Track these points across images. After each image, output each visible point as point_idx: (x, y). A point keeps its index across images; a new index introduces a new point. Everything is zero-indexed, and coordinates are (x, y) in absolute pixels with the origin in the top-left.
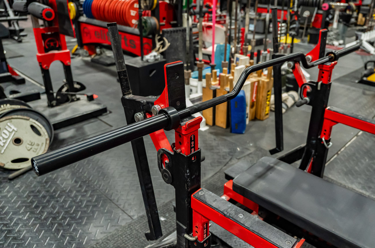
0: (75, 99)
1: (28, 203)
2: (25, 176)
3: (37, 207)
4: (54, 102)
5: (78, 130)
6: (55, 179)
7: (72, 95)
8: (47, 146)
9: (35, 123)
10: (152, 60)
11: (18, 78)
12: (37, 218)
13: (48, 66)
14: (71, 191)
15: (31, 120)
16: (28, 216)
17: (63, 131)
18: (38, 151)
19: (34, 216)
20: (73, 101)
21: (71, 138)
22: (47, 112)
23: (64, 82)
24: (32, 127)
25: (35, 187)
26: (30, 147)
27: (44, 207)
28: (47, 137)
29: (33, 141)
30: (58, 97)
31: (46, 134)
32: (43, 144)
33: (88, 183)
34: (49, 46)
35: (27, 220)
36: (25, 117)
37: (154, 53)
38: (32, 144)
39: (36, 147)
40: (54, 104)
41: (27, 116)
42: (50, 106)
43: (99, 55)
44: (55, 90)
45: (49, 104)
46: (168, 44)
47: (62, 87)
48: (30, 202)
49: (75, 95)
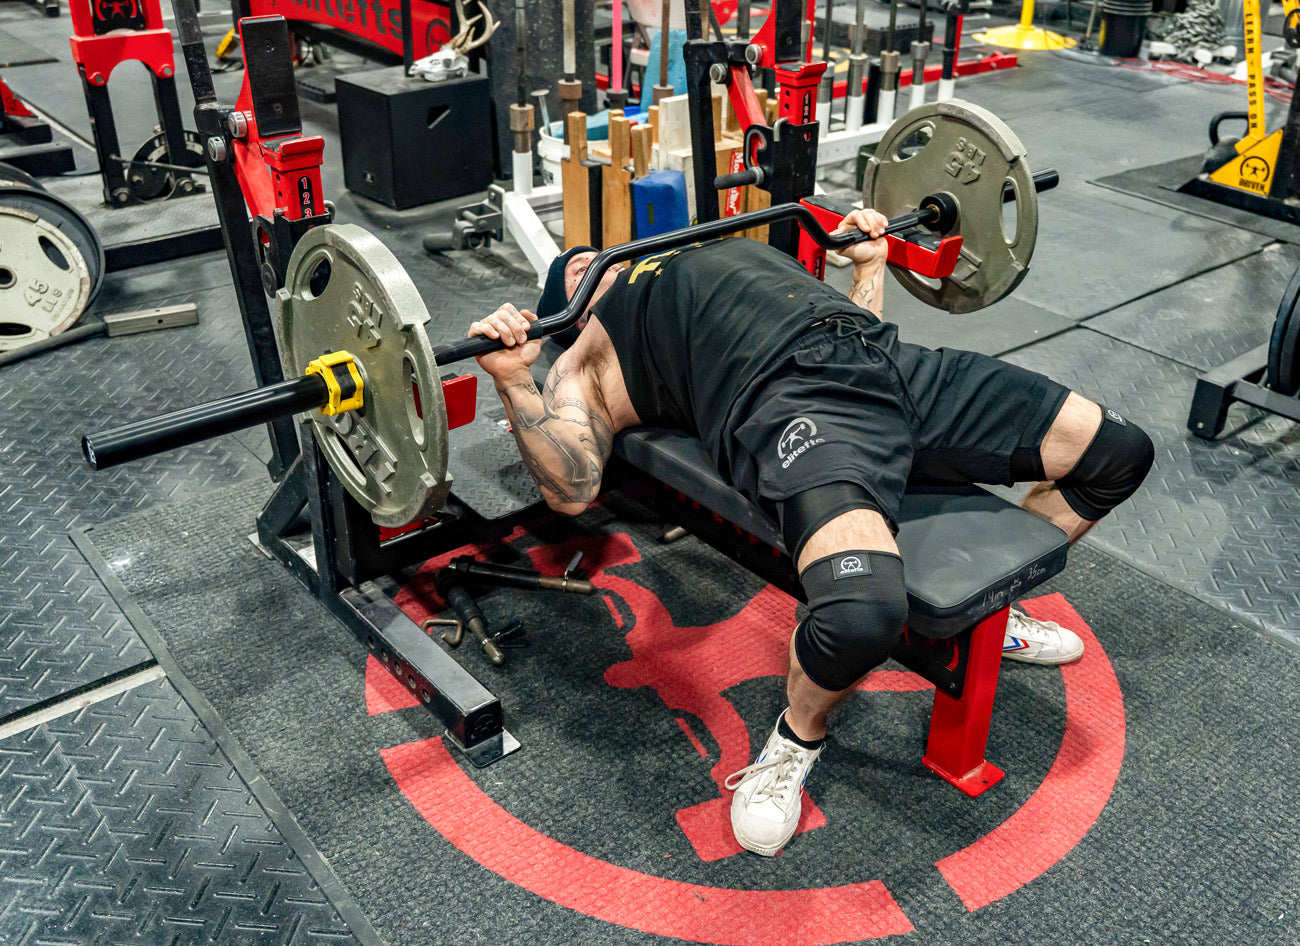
0: (189, 189)
1: (17, 422)
2: (17, 369)
3: (36, 431)
4: (123, 193)
5: (181, 273)
6: (94, 378)
7: (179, 175)
8: (84, 301)
9: (51, 232)
10: (436, 75)
11: (28, 123)
12: (35, 451)
13: (106, 76)
14: (130, 407)
15: (41, 222)
16: (12, 448)
17: (141, 275)
18: (56, 308)
19: (27, 447)
20: (181, 193)
21: (161, 291)
22: (98, 220)
23: (155, 131)
24: (45, 242)
25: (39, 391)
26: (37, 296)
27: (54, 434)
28: (85, 273)
29: (46, 280)
30: (136, 178)
31: (82, 265)
32: (72, 291)
33: (181, 393)
34: (107, 12)
35: (7, 453)
36: (25, 214)
37: (447, 52)
38: (42, 290)
39: (53, 299)
40: (123, 198)
41: (31, 210)
42: (113, 203)
43: (309, 65)
44: (127, 154)
45: (109, 199)
46: (491, 26)
47: (150, 147)
48: (22, 421)
49: (187, 174)
